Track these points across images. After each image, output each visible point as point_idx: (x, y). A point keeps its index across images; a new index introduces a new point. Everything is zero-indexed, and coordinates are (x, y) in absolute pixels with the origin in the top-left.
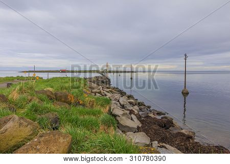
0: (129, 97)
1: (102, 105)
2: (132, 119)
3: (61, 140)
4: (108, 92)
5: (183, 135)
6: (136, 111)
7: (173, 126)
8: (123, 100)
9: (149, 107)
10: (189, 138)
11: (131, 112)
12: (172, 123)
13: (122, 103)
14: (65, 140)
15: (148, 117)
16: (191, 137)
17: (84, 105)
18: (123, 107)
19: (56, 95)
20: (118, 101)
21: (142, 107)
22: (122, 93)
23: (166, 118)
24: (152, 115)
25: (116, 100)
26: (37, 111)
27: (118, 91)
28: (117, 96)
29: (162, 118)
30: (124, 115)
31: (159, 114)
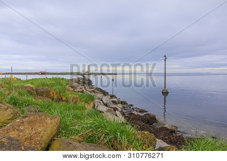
0: (112, 96)
1: (86, 102)
2: (116, 115)
3: (49, 121)
4: (91, 92)
5: (166, 129)
6: (119, 109)
7: (157, 122)
8: (106, 99)
9: (132, 105)
10: (172, 132)
11: (115, 109)
12: (156, 119)
13: (105, 102)
14: (53, 121)
15: (131, 114)
16: (174, 131)
17: (67, 101)
18: (106, 105)
19: (37, 90)
20: (101, 100)
21: (126, 106)
22: (105, 93)
23: (148, 115)
24: (135, 113)
25: (99, 98)
26: (16, 104)
27: (101, 91)
28: (100, 95)
29: (145, 115)
30: (108, 111)
31: (142, 111)
